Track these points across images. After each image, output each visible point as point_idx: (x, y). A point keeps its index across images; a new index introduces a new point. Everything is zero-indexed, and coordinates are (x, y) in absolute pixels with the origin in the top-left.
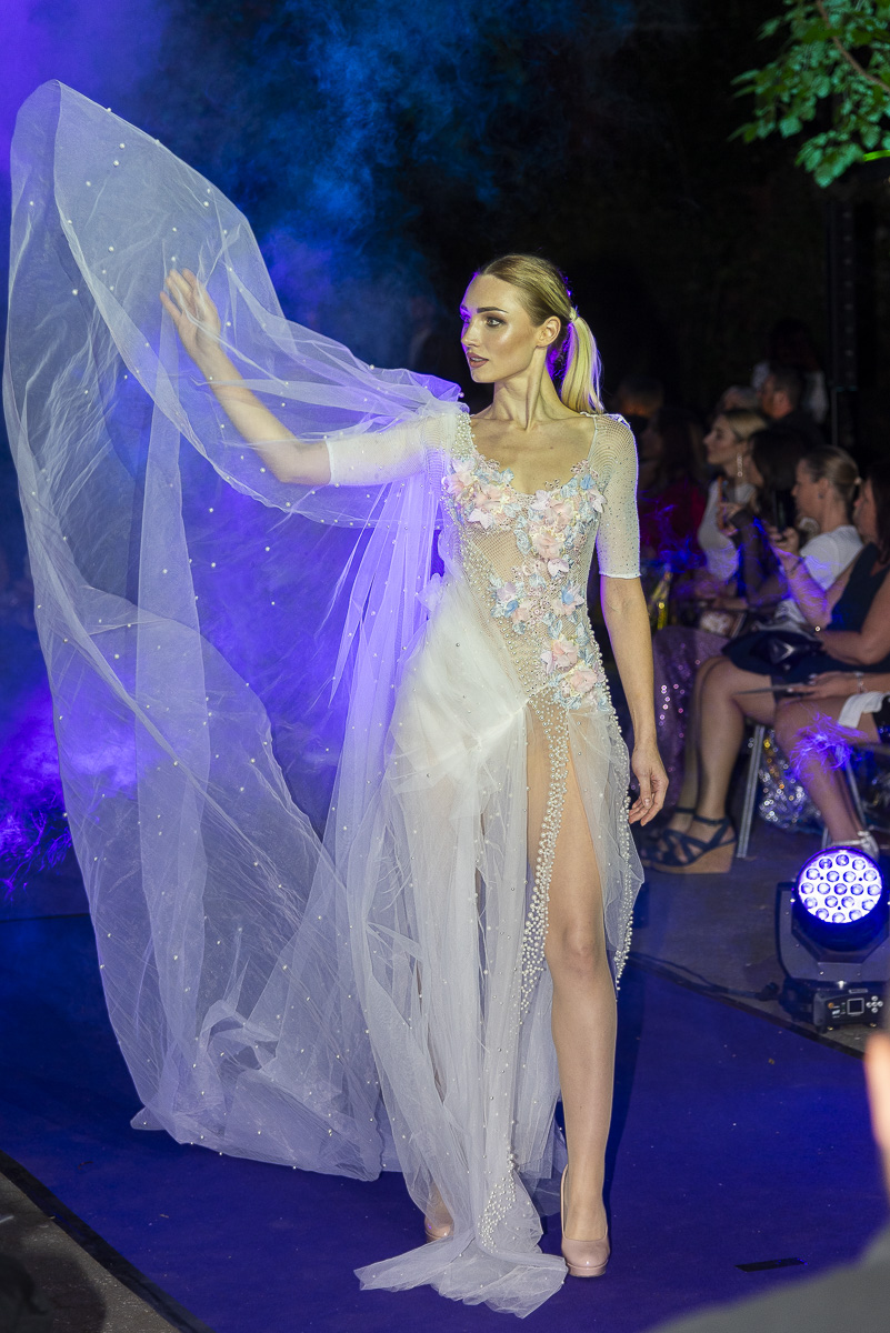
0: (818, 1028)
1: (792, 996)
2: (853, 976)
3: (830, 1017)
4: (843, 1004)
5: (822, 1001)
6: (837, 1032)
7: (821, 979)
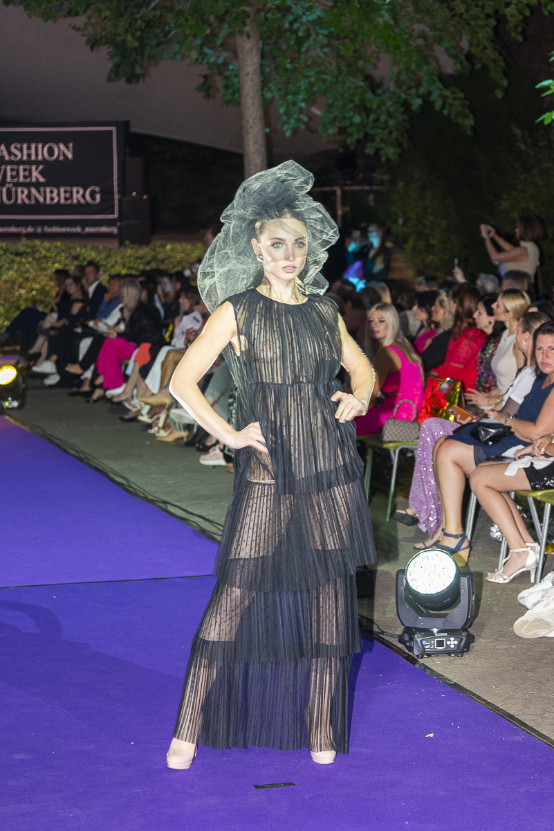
0: (418, 656)
1: (406, 637)
2: (441, 626)
3: (424, 649)
4: (432, 642)
5: (419, 640)
6: (429, 659)
7: (422, 627)
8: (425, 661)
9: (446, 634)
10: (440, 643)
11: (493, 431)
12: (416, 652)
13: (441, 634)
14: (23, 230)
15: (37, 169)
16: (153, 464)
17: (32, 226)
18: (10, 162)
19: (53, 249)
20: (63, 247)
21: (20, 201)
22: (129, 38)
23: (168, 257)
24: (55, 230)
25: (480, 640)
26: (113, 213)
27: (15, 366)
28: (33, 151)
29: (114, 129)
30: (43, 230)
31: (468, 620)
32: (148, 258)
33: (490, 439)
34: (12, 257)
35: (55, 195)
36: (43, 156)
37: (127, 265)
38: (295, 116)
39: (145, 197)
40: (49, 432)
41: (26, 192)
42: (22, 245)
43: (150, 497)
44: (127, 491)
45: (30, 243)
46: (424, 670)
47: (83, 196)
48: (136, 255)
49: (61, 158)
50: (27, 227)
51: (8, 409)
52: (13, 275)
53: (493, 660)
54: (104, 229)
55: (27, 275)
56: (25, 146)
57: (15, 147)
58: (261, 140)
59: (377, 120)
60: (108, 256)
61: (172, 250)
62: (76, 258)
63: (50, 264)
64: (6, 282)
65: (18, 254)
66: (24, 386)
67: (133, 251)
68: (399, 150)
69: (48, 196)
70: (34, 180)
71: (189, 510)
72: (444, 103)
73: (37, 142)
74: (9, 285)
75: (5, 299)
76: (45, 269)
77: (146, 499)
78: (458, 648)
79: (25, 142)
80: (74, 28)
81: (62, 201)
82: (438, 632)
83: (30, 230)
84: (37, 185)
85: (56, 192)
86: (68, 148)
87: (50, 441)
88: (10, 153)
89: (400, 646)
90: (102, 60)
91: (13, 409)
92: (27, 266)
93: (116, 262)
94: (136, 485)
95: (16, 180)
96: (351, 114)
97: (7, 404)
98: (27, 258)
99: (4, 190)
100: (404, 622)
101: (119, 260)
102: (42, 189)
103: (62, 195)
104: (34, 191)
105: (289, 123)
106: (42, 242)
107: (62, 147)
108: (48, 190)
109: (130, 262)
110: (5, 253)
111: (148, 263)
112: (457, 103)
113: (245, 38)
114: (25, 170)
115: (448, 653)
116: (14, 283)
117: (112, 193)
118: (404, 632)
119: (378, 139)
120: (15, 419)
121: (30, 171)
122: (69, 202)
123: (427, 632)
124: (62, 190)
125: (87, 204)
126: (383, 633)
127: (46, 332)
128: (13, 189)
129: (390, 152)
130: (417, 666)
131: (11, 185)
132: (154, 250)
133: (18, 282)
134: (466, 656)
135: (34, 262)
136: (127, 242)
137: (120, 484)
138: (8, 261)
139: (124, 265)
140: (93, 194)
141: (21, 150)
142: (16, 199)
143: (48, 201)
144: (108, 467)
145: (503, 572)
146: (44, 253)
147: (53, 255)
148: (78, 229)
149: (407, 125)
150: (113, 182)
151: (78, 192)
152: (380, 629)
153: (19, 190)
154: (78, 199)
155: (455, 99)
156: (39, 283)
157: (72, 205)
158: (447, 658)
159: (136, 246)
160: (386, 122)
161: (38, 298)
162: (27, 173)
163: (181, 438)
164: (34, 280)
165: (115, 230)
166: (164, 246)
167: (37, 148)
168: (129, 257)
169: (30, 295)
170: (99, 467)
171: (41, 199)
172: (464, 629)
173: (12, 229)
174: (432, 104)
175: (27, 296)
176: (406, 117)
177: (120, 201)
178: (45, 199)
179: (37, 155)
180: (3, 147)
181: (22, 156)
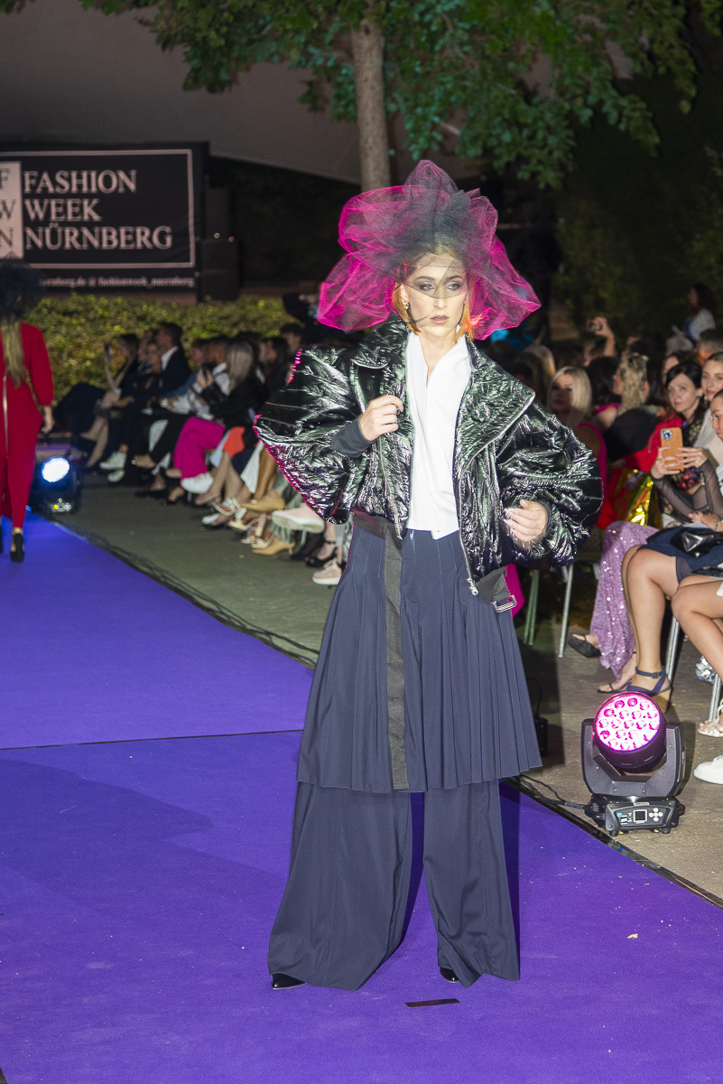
0: (611, 832)
1: (596, 808)
2: (641, 793)
3: (619, 823)
4: (630, 814)
5: (612, 811)
6: (626, 837)
7: (616, 794)
8: (620, 838)
9: (648, 804)
10: (640, 816)
11: (700, 539)
12: (609, 827)
13: (642, 804)
14: (72, 283)
15: (89, 204)
16: (251, 583)
17: (84, 278)
18: (55, 196)
19: (112, 307)
20: (125, 305)
21: (67, 246)
22: (213, 34)
23: (262, 317)
24: (113, 282)
25: (692, 811)
26: (188, 260)
27: (66, 457)
28: (85, 181)
29: (188, 152)
30: (97, 282)
31: (676, 785)
32: (235, 319)
33: (698, 549)
34: (60, 317)
35: (114, 238)
36: (97, 186)
37: (209, 327)
38: (427, 133)
39: (231, 239)
40: (112, 543)
41: (76, 233)
42: (72, 303)
43: (249, 627)
44: (219, 618)
45: (82, 299)
46: (620, 851)
47: (150, 239)
48: (220, 314)
49: (121, 190)
50: (77, 279)
51: (59, 513)
52: (60, 341)
53: (709, 838)
54: (176, 281)
55: (79, 340)
56: (74, 175)
57: (62, 177)
58: (384, 166)
59: (532, 137)
60: (184, 316)
61: (266, 307)
62: (142, 318)
63: (108, 326)
65: (67, 313)
66: (78, 483)
67: (216, 310)
68: (562, 175)
69: (105, 238)
70: (86, 217)
71: (301, 643)
72: (620, 115)
73: (89, 169)
74: (56, 353)
76: (102, 333)
77: (244, 629)
78: (664, 822)
79: (74, 170)
80: (141, 22)
81: (123, 245)
82: (637, 801)
83: (81, 282)
84: (91, 225)
85: (114, 233)
86: (129, 176)
87: (115, 554)
88: (55, 183)
89: (587, 819)
90: (177, 64)
91: (64, 513)
92: (79, 329)
93: (194, 323)
94: (230, 611)
95: (62, 218)
96: (499, 130)
97: (56, 507)
98: (78, 319)
99: (48, 232)
100: (593, 788)
101: (197, 321)
102: (97, 230)
103: (123, 237)
104: (86, 232)
105: (417, 143)
106: (98, 298)
107: (122, 175)
108: (104, 231)
109: (211, 323)
110: (50, 312)
111: (235, 325)
112: (637, 114)
113: (362, 34)
114: (74, 205)
115: (651, 828)
116: (61, 351)
117: (187, 235)
118: (592, 801)
119: (534, 161)
120: (68, 527)
121: (81, 207)
122: (132, 246)
123: (623, 801)
124: (123, 231)
125: (155, 248)
126: (563, 802)
127: (105, 413)
128: (60, 231)
129: (550, 177)
130: (610, 845)
131: (56, 225)
132: (243, 308)
133: (66, 350)
134: (674, 832)
135: (88, 325)
136: (208, 298)
137: (208, 610)
138: (54, 322)
139: (204, 328)
140: (162, 237)
141: (69, 180)
142: (64, 243)
143: (105, 245)
144: (192, 588)
145: (719, 723)
146: (100, 311)
147: (112, 314)
148: (143, 282)
149: (572, 143)
150: (187, 220)
151: (143, 234)
152: (558, 798)
153: (67, 231)
154: (143, 243)
155: (634, 110)
156: (95, 351)
157: (135, 251)
158: (649, 835)
159: (219, 303)
160: (545, 139)
161: (93, 370)
162: (77, 209)
163: (286, 550)
164: (88, 347)
165: (190, 282)
166: (255, 303)
167: (89, 178)
168: (211, 316)
169: (83, 366)
170: (179, 587)
171: (96, 243)
172: (672, 796)
173: (58, 282)
174: (605, 117)
175: (78, 367)
176: (571, 133)
177: (198, 245)
178: (101, 243)
179: (89, 186)
180: (45, 176)
181: (71, 187)
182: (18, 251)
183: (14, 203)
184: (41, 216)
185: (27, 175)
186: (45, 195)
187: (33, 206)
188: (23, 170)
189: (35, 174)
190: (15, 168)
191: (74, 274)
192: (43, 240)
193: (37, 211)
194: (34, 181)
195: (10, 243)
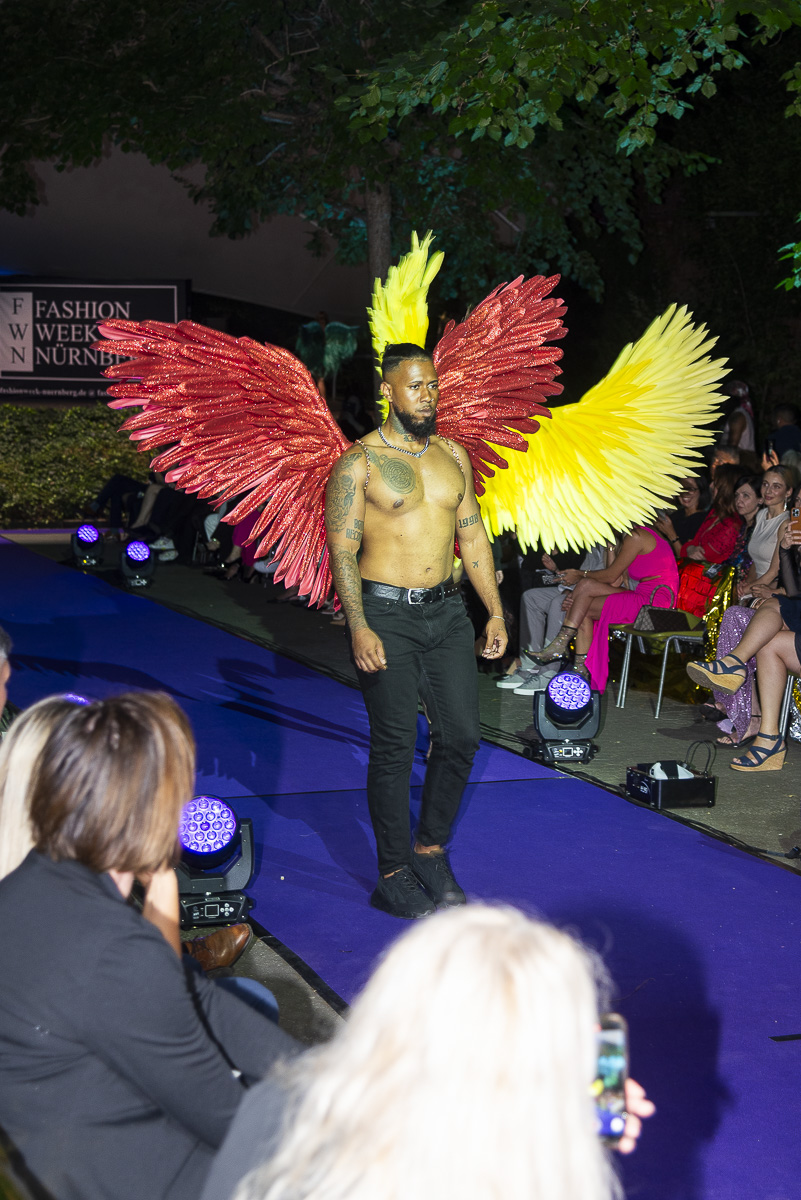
15: (90, 329)
17: (84, 390)
18: (62, 321)
21: (71, 362)
28: (86, 310)
29: (176, 288)
30: (96, 393)
34: (88, 422)
41: (78, 353)
50: (78, 391)
51: (136, 587)
52: (91, 442)
55: (106, 441)
56: (78, 303)
57: (68, 305)
64: (84, 448)
65: (95, 419)
73: (90, 300)
74: (88, 452)
75: (84, 467)
79: (78, 300)
80: (176, 178)
83: (82, 393)
86: (125, 309)
88: (61, 311)
91: (141, 587)
95: (67, 340)
97: (135, 582)
98: (103, 424)
99: (54, 350)
104: (86, 351)
107: (118, 305)
114: (77, 329)
116: (93, 450)
121: (83, 331)
128: (65, 349)
131: (61, 345)
133: (97, 450)
138: (85, 427)
141: (74, 309)
142: (68, 360)
153: (71, 350)
156: (121, 452)
161: (120, 466)
162: (80, 332)
167: (91, 306)
171: (95, 362)
175: (108, 464)
178: (99, 361)
179: (91, 313)
180: (53, 304)
181: (75, 314)
182: (28, 367)
183: (26, 325)
184: (49, 337)
185: (38, 303)
186: (53, 320)
187: (42, 329)
188: (35, 299)
189: (45, 302)
190: (28, 297)
191: (76, 386)
192: (50, 357)
193: (46, 333)
194: (43, 309)
195: (23, 360)
